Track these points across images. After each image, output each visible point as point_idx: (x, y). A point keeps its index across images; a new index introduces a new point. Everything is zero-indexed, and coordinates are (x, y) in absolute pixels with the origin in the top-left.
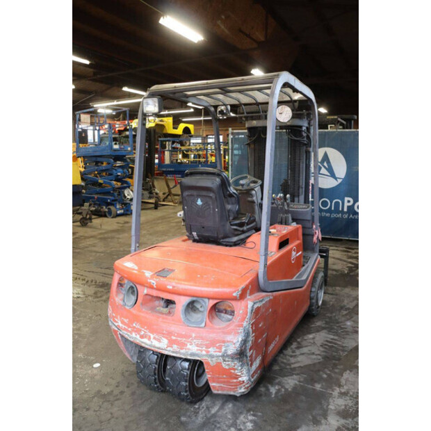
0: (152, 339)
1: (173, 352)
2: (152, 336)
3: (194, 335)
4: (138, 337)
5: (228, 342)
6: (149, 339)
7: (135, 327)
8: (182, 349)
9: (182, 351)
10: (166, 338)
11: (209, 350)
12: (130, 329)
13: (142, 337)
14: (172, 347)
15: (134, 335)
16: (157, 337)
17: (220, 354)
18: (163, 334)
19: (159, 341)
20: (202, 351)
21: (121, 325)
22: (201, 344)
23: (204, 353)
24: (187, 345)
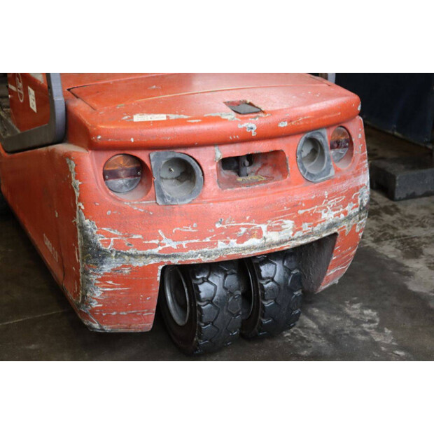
0: (264, 234)
1: (303, 237)
2: (264, 227)
3: (326, 194)
4: (233, 243)
5: (361, 186)
6: (259, 234)
7: (222, 229)
8: (315, 225)
9: (316, 229)
10: (290, 218)
11: (347, 208)
12: (208, 240)
13: (242, 239)
14: (301, 229)
15: (221, 245)
16: (274, 224)
17: (357, 210)
18: (284, 213)
19: (279, 229)
20: (339, 215)
21: (174, 245)
22: (338, 205)
23: (342, 216)
24: (321, 214)
